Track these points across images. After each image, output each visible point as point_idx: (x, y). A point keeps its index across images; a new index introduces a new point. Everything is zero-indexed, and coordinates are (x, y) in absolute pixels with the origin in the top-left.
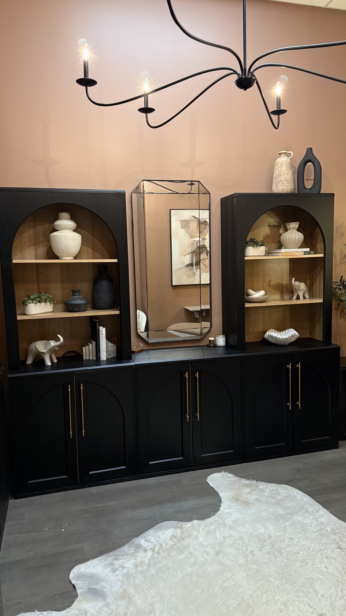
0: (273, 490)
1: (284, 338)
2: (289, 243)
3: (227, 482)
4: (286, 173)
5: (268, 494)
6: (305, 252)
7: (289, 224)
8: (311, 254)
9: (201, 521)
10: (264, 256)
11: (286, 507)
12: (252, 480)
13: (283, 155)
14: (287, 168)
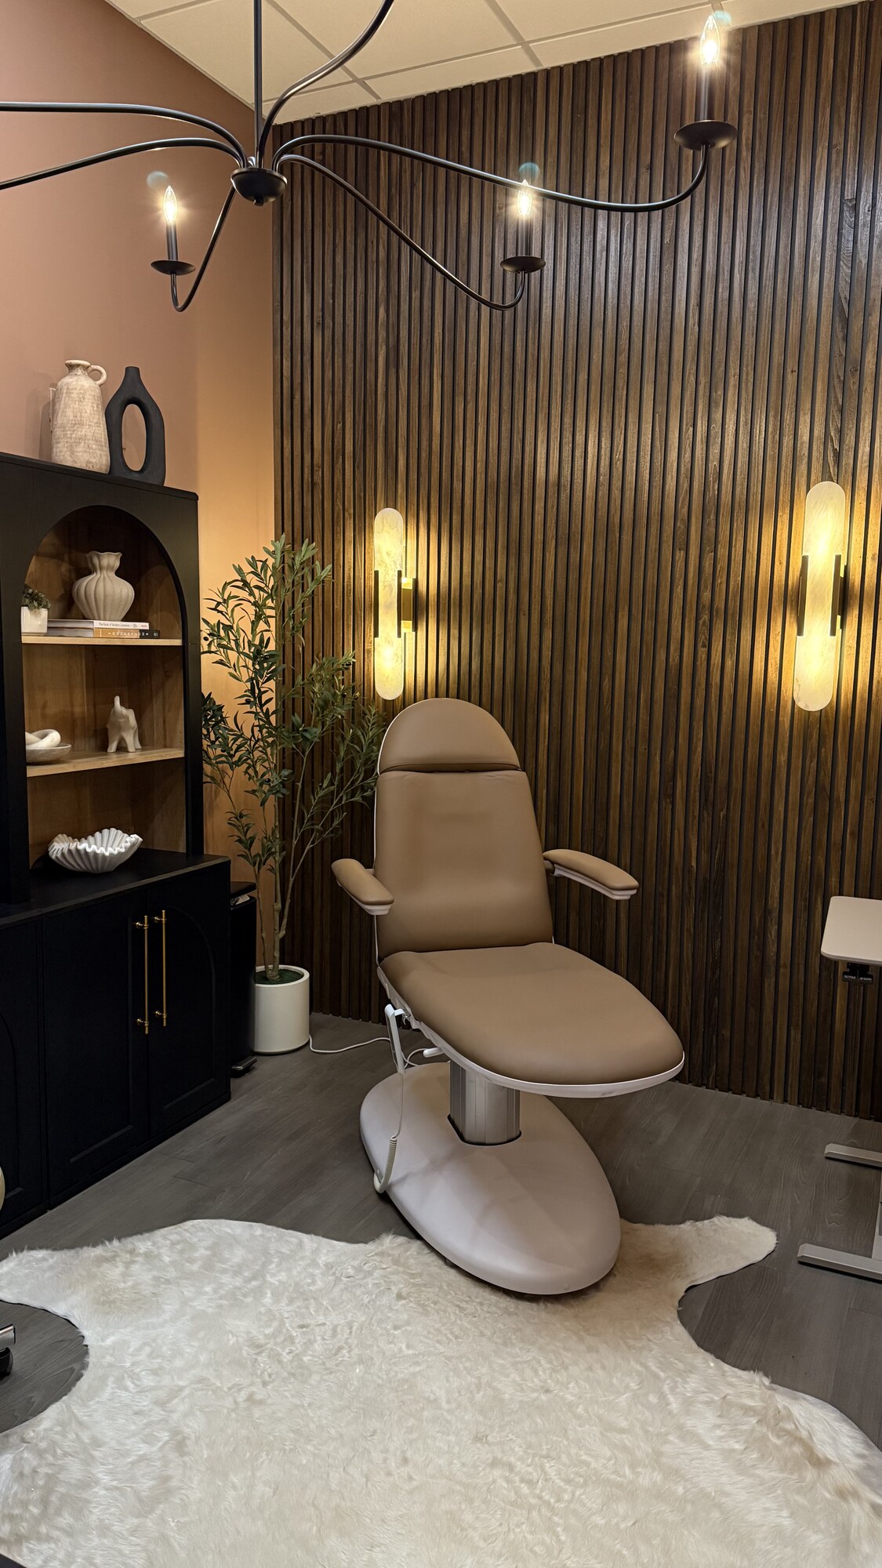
0: (173, 1244)
5: (169, 1256)
6: (141, 631)
7: (98, 556)
9: (64, 1398)
10: (46, 635)
13: (79, 371)
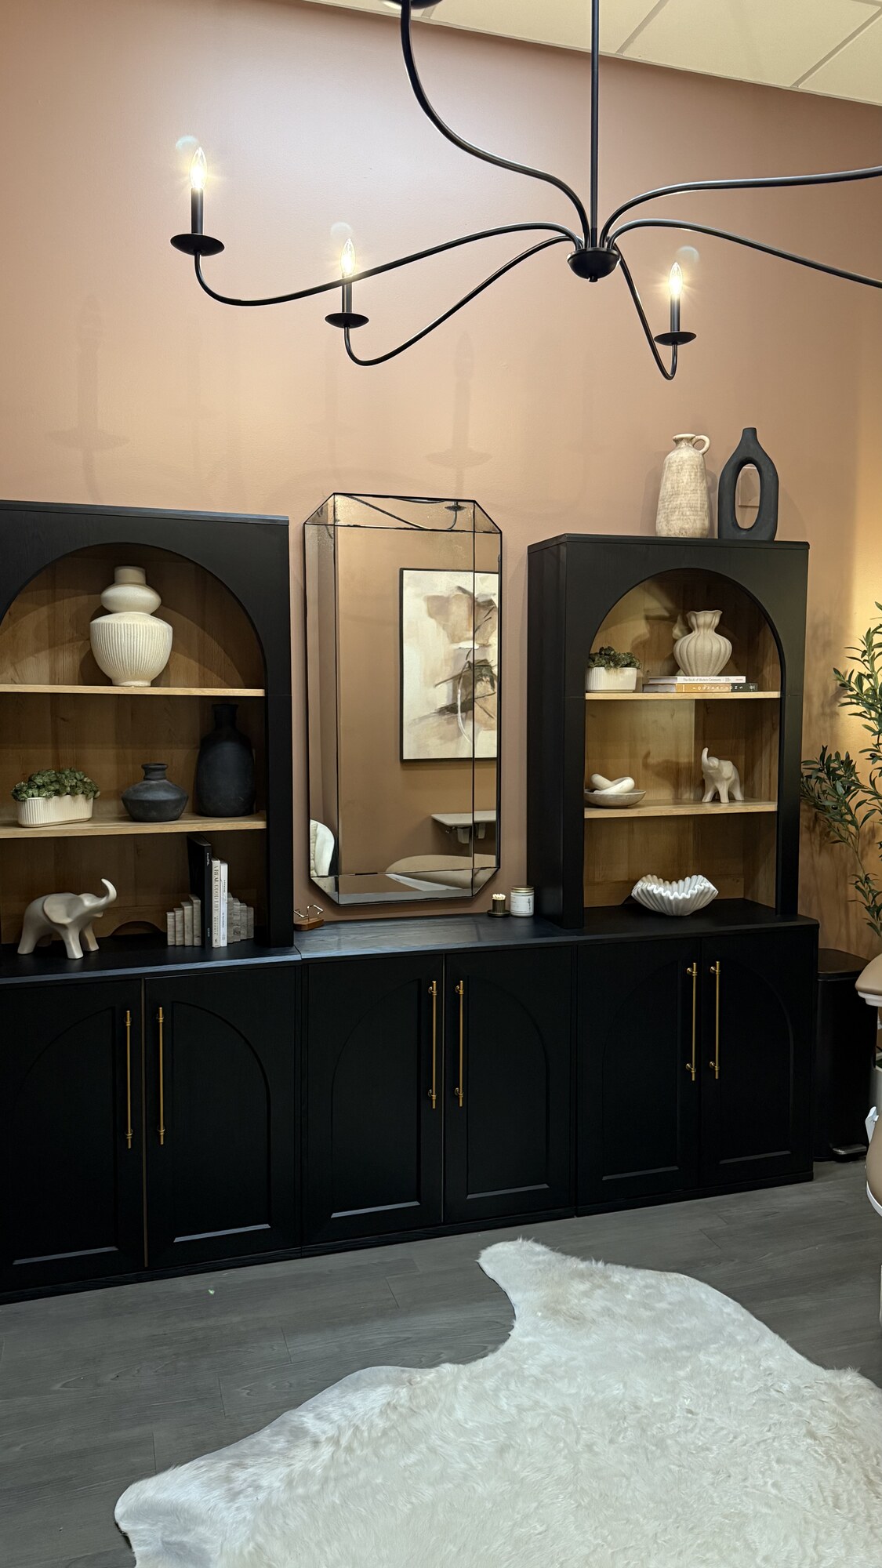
0: (647, 1287)
1: (680, 898)
2: (696, 663)
3: (530, 1267)
4: (692, 488)
5: (633, 1296)
6: (733, 685)
7: (695, 615)
8: (749, 691)
9: (461, 1365)
10: (634, 692)
11: (678, 1329)
12: (594, 1262)
13: (683, 444)
14: (693, 477)
